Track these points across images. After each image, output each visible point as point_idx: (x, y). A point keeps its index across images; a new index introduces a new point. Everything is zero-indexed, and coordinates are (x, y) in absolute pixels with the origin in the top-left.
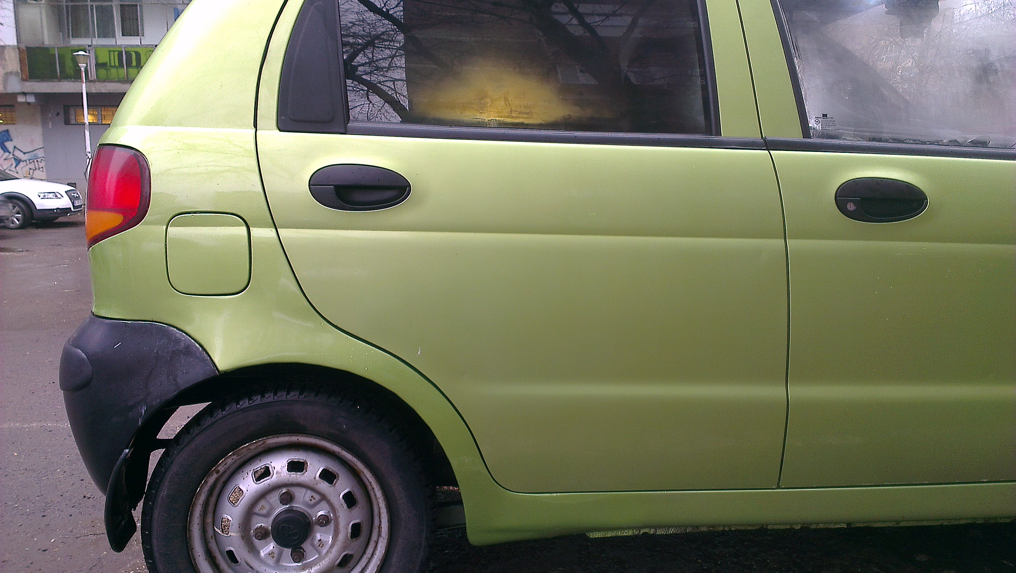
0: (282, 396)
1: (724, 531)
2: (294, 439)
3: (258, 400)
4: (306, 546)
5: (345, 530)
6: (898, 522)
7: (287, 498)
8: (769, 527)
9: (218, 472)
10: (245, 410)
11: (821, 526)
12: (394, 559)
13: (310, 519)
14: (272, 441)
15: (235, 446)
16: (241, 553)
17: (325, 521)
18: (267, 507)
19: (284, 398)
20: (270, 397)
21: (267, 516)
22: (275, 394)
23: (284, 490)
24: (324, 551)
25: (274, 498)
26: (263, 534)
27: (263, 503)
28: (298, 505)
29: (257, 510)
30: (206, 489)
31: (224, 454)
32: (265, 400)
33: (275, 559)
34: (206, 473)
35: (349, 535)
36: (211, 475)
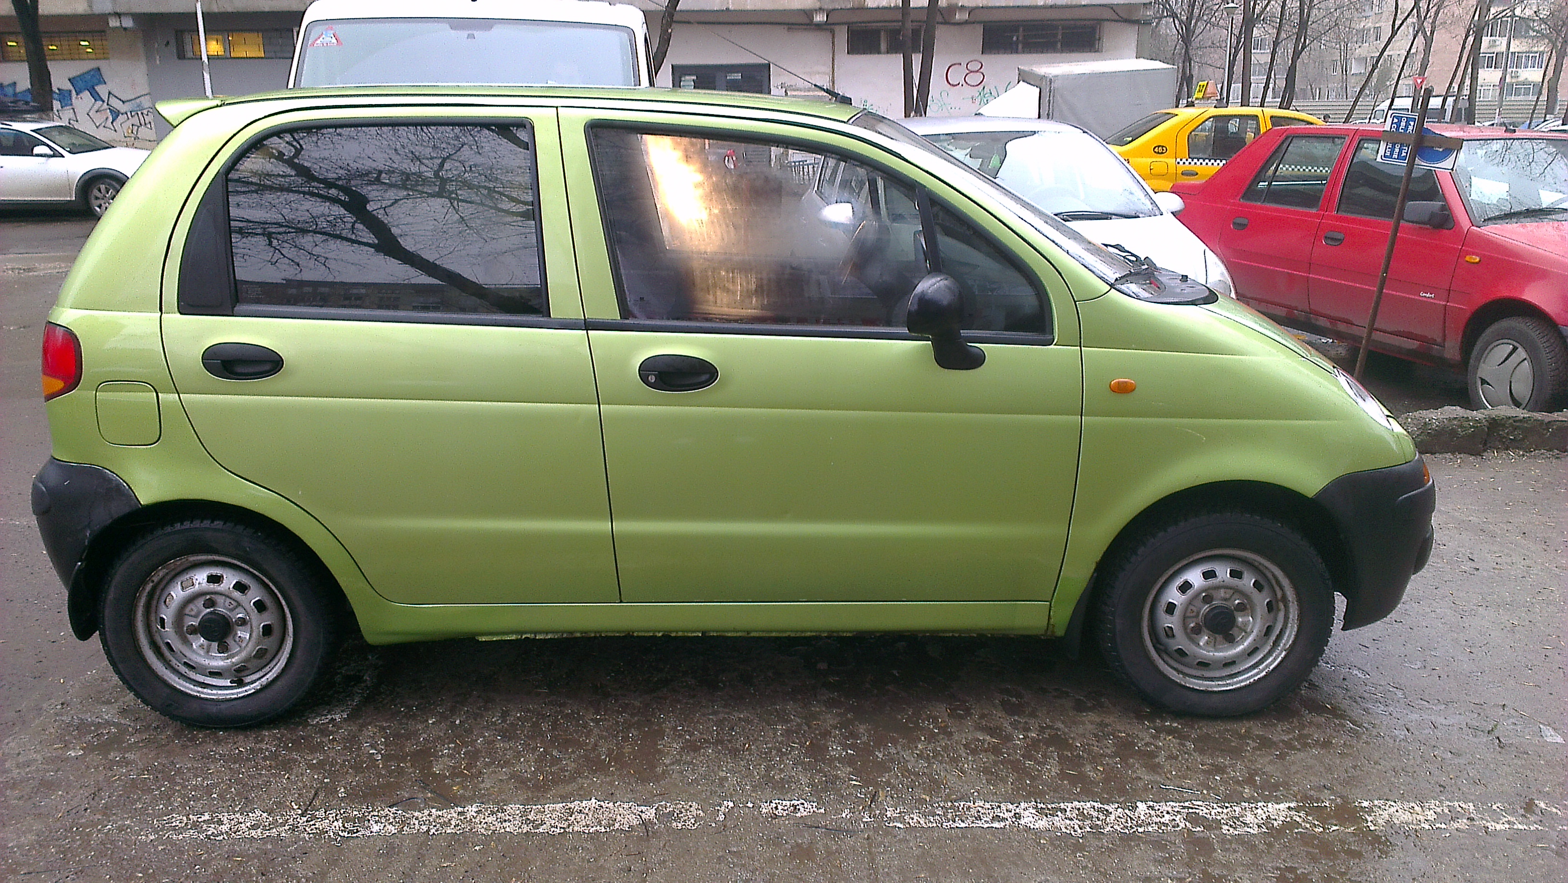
0: (197, 524)
1: (595, 637)
2: (210, 557)
3: (178, 526)
4: (230, 641)
5: (258, 629)
6: (748, 632)
7: (210, 603)
8: (635, 634)
9: (153, 581)
10: (169, 534)
11: (680, 634)
12: (299, 653)
13: (230, 620)
14: (193, 558)
15: (163, 562)
16: (177, 644)
17: (243, 622)
18: (195, 610)
19: (198, 526)
20: (187, 525)
21: (196, 616)
22: (192, 522)
23: (208, 597)
24: (244, 645)
25: (200, 602)
26: (193, 631)
27: (191, 606)
28: (221, 610)
29: (187, 611)
30: (145, 594)
31: (155, 568)
32: (183, 527)
33: (205, 650)
34: (143, 582)
35: (261, 633)
36: (147, 583)
